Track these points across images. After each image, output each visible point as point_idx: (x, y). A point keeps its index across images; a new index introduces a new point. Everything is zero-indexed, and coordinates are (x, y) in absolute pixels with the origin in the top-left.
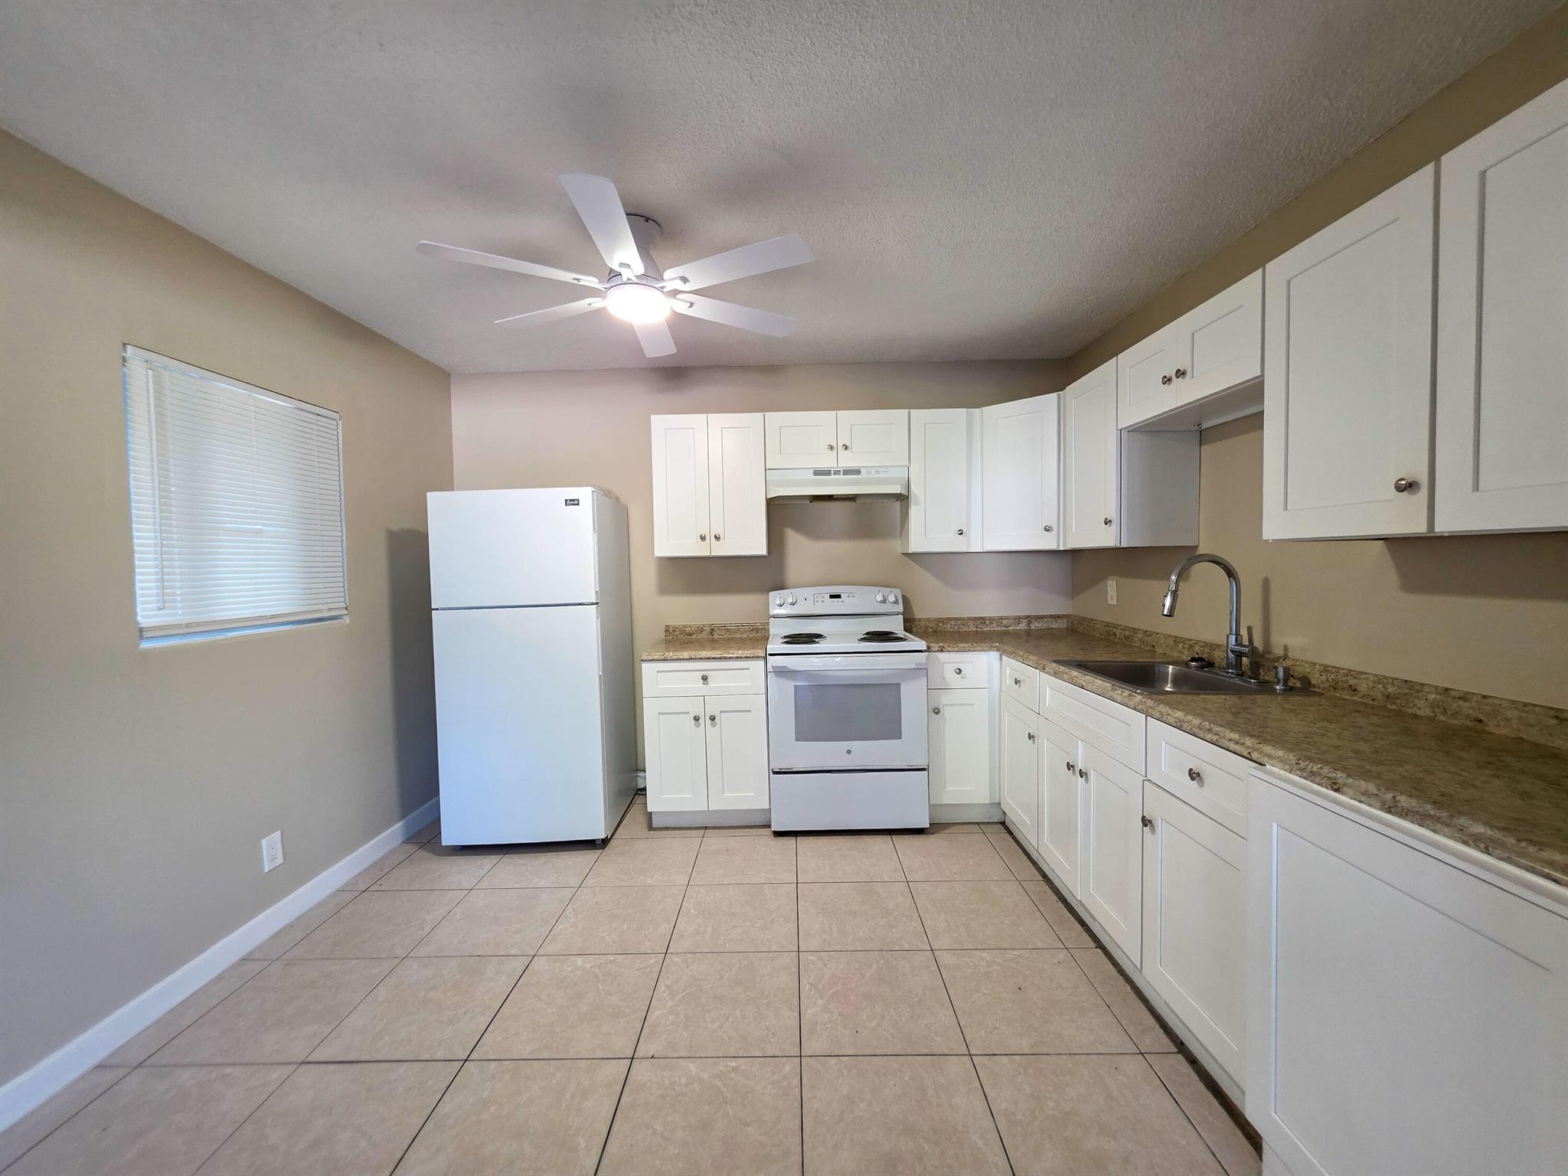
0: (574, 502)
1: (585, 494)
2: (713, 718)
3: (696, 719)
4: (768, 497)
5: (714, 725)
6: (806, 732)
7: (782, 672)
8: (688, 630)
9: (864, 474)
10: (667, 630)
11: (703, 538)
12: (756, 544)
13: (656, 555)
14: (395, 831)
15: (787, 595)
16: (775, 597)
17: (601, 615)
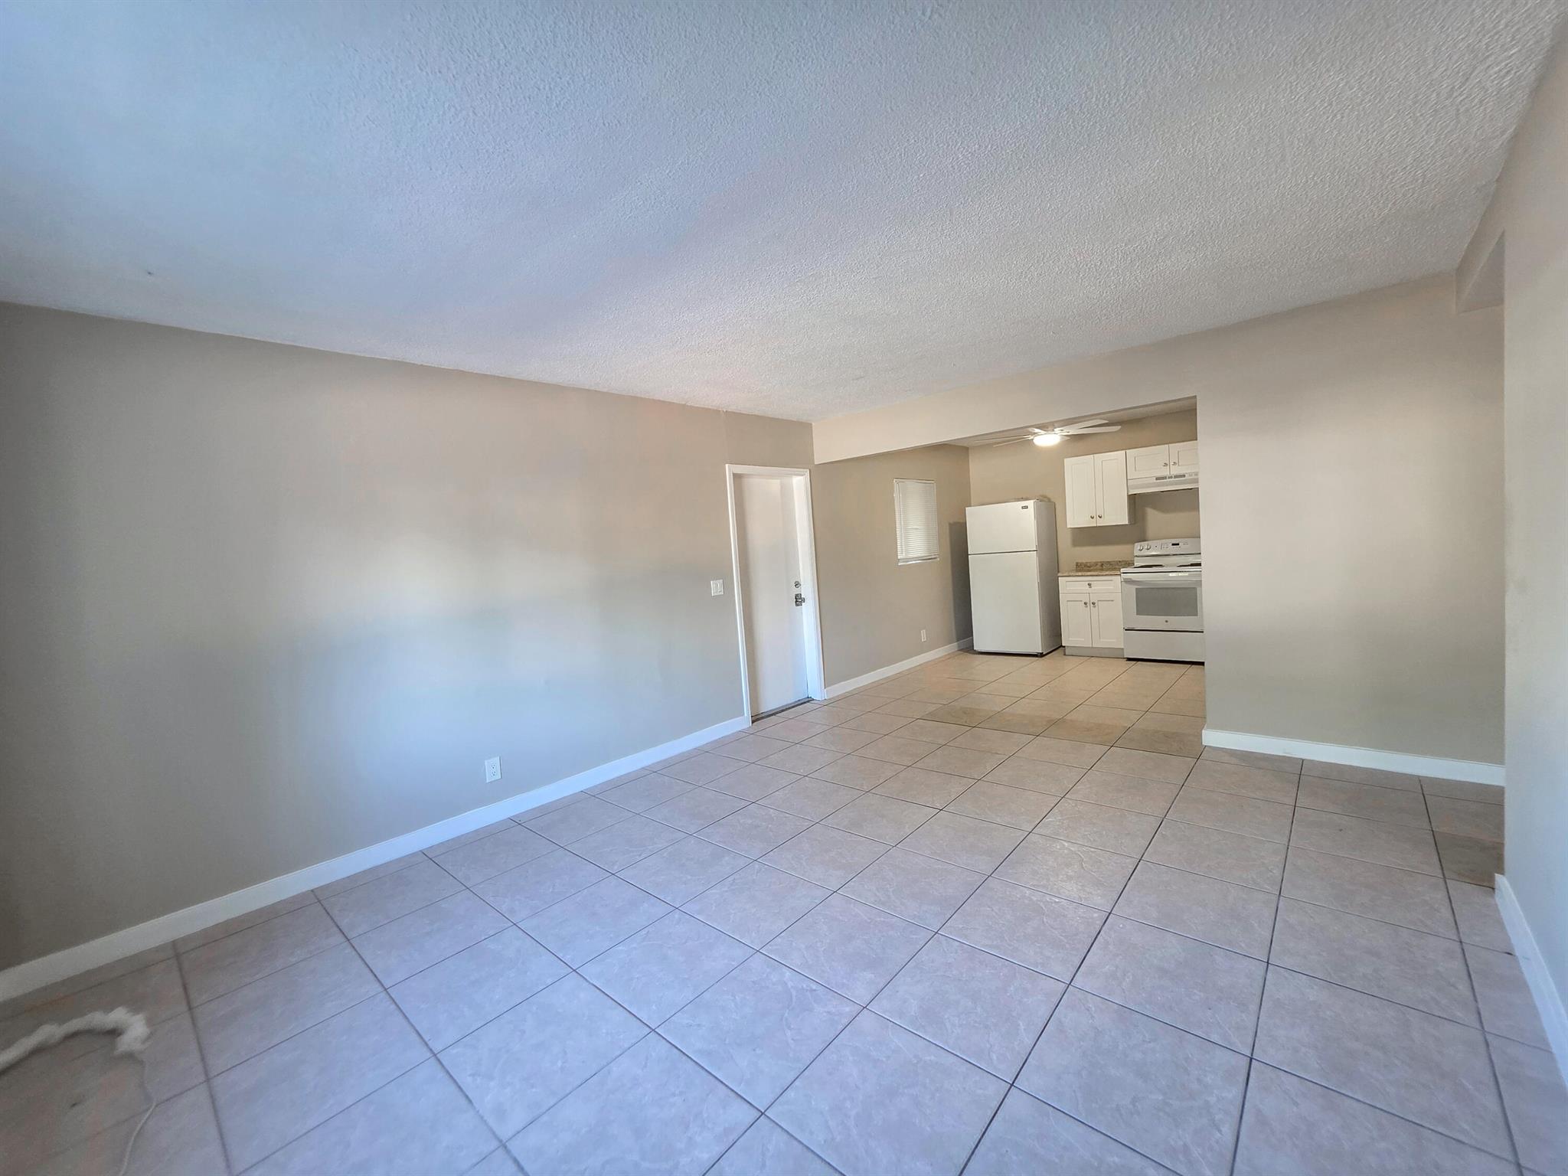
0: (1026, 507)
1: (1030, 503)
2: (1093, 604)
3: (1085, 603)
4: (1130, 494)
5: (1095, 607)
6: (1140, 611)
7: (1128, 581)
8: (1088, 564)
9: (1187, 477)
10: (1077, 564)
11: (1092, 518)
12: (1123, 519)
13: (1069, 527)
14: (954, 646)
15: (1145, 544)
16: (1138, 546)
17: (1039, 556)
